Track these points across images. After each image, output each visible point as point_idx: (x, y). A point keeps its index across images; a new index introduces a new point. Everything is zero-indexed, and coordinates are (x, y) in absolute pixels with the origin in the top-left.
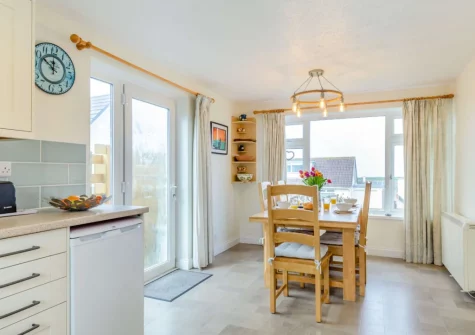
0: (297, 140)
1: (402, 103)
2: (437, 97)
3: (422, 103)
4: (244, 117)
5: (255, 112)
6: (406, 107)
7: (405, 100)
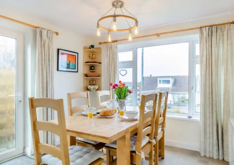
0: (130, 62)
1: (199, 30)
2: (227, 24)
3: (214, 29)
4: (92, 46)
5: (100, 43)
6: (202, 33)
7: (201, 28)
